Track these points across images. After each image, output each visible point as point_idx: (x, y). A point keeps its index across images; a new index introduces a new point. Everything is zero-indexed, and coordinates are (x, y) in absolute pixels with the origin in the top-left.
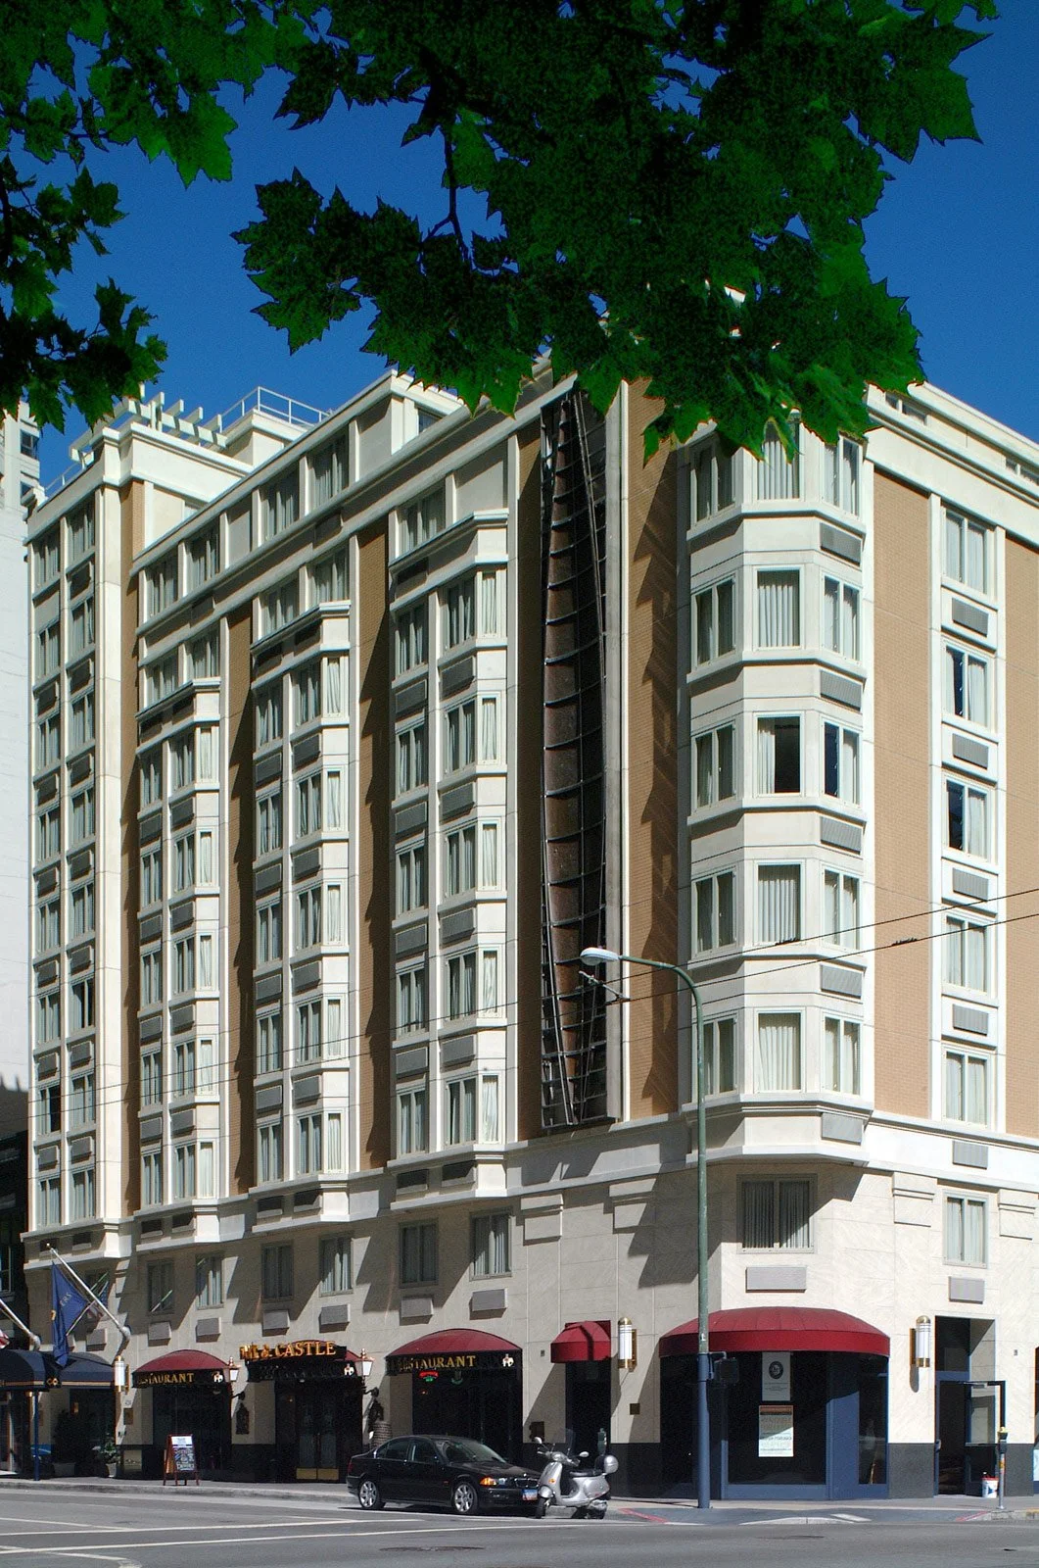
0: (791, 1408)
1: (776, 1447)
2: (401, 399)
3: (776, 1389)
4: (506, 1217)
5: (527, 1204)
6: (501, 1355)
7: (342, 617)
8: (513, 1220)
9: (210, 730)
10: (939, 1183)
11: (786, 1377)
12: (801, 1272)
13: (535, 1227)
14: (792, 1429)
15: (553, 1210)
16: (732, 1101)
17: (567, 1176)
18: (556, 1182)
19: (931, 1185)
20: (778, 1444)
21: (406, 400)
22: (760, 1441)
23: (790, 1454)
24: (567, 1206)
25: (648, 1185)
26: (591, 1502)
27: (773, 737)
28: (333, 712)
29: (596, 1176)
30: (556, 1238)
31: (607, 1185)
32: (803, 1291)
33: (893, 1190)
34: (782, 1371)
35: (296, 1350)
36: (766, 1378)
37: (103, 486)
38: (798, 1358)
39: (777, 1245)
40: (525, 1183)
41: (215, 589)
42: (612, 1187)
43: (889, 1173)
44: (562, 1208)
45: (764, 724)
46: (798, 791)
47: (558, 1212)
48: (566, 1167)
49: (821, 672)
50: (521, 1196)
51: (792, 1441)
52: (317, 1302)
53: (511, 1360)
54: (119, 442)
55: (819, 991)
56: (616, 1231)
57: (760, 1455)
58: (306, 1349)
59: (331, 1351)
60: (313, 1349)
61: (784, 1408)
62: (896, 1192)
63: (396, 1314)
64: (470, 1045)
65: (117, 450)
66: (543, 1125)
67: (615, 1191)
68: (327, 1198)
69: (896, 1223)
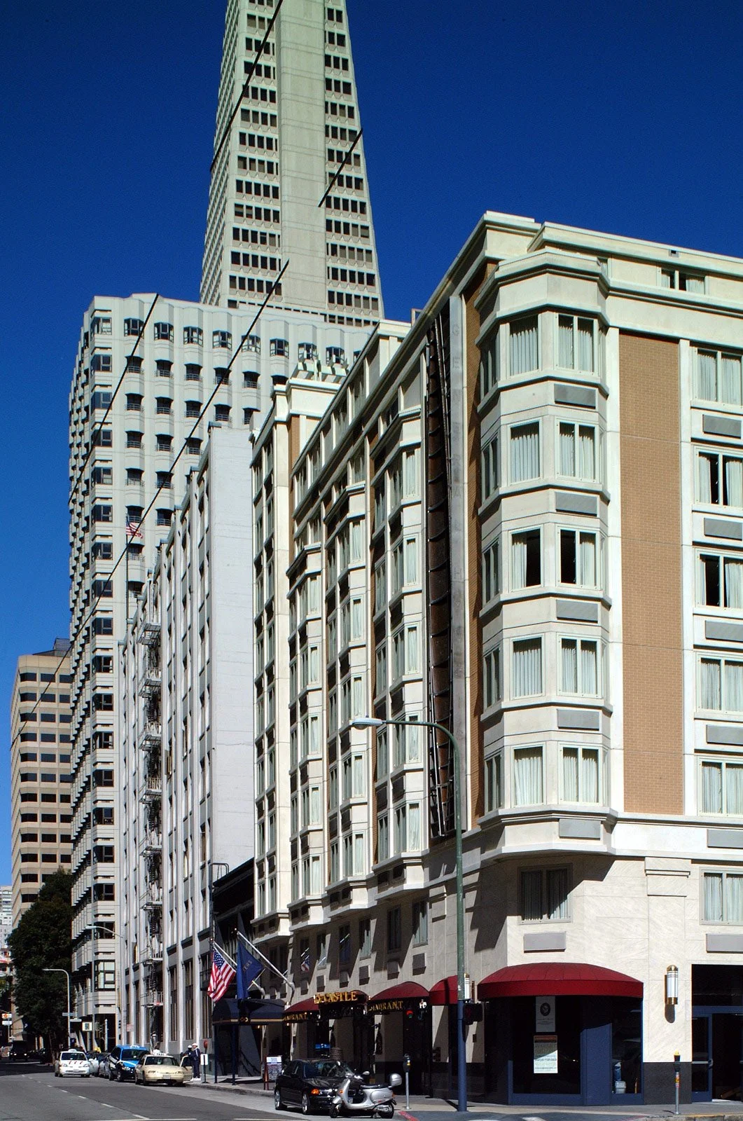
0: (556, 1037)
1: (546, 1066)
2: (387, 337)
3: (546, 1023)
4: (425, 902)
5: (432, 893)
6: (419, 1000)
7: (361, 493)
8: (428, 904)
9: (315, 579)
10: (692, 863)
11: (552, 1015)
12: (561, 937)
13: (436, 909)
14: (557, 1051)
15: (441, 897)
16: (495, 815)
17: (446, 872)
18: (442, 876)
19: (688, 865)
20: (547, 1064)
21: (390, 338)
22: (535, 1062)
23: (555, 1071)
24: (448, 894)
25: (477, 877)
27: (526, 546)
28: (356, 559)
30: (443, 917)
32: (563, 950)
33: (645, 870)
34: (549, 1011)
35: (335, 998)
36: (539, 1015)
37: (276, 423)
38: (559, 1000)
39: (545, 916)
40: (430, 878)
41: (320, 482)
43: (642, 858)
44: (445, 895)
45: (516, 538)
46: (539, 583)
47: (443, 899)
48: (446, 866)
49: (556, 493)
50: (430, 888)
51: (556, 1062)
52: (359, 963)
53: (425, 1004)
54: (286, 392)
55: (557, 729)
56: (467, 910)
57: (535, 1072)
58: (339, 997)
59: (354, 998)
60: (344, 997)
61: (551, 1038)
62: (648, 872)
63: (386, 972)
64: (403, 783)
65: (285, 397)
67: (465, 882)
68: (355, 893)
69: (649, 895)
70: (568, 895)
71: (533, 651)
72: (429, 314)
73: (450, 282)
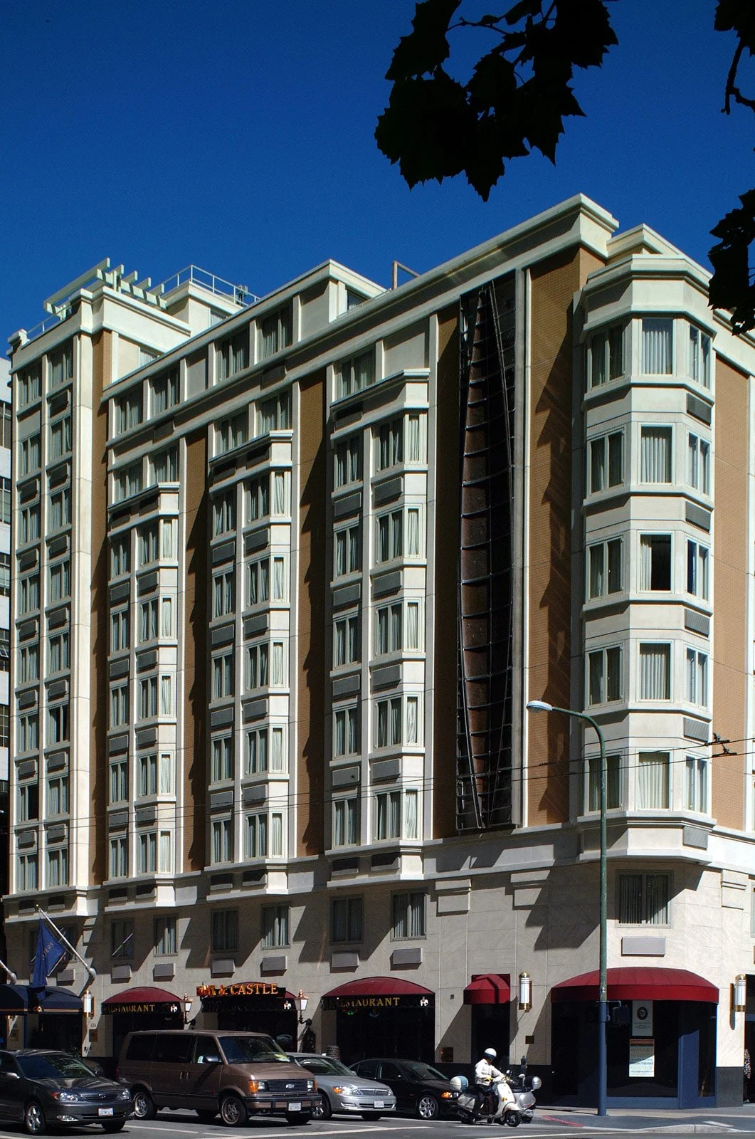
0: (653, 1042)
1: (642, 1070)
2: (336, 281)
3: (642, 1027)
4: (422, 895)
5: (440, 886)
6: (419, 997)
7: (286, 442)
8: (428, 898)
9: (171, 522)
10: (750, 878)
11: (650, 1018)
12: (662, 942)
13: (446, 903)
14: (653, 1056)
15: (462, 891)
16: (619, 816)
17: (474, 867)
18: (465, 870)
19: (744, 879)
20: (643, 1068)
21: (339, 282)
22: (631, 1066)
23: (652, 1075)
24: (473, 888)
25: (544, 875)
26: (524, 1111)
27: (650, 549)
28: (278, 513)
29: (499, 867)
30: (465, 912)
31: (509, 873)
32: (663, 956)
33: (722, 882)
34: (647, 1014)
35: (247, 990)
36: (635, 1019)
37: (80, 333)
38: (657, 1005)
39: (644, 922)
40: (439, 870)
41: (176, 415)
42: (513, 875)
43: (719, 870)
44: (470, 889)
45: (645, 539)
46: (669, 589)
47: (467, 893)
48: (474, 860)
49: (687, 503)
50: (435, 880)
51: (653, 1065)
52: (259, 954)
53: (426, 1001)
54: (92, 300)
55: (683, 737)
56: (515, 908)
57: (630, 1076)
58: (255, 989)
59: (274, 991)
60: (261, 990)
61: (647, 1041)
62: (724, 884)
63: (327, 965)
64: (397, 766)
66: (457, 828)
67: (515, 878)
68: (271, 877)
69: (723, 906)
70: (669, 903)
71: (656, 655)
72: (450, 276)
73: (499, 250)
